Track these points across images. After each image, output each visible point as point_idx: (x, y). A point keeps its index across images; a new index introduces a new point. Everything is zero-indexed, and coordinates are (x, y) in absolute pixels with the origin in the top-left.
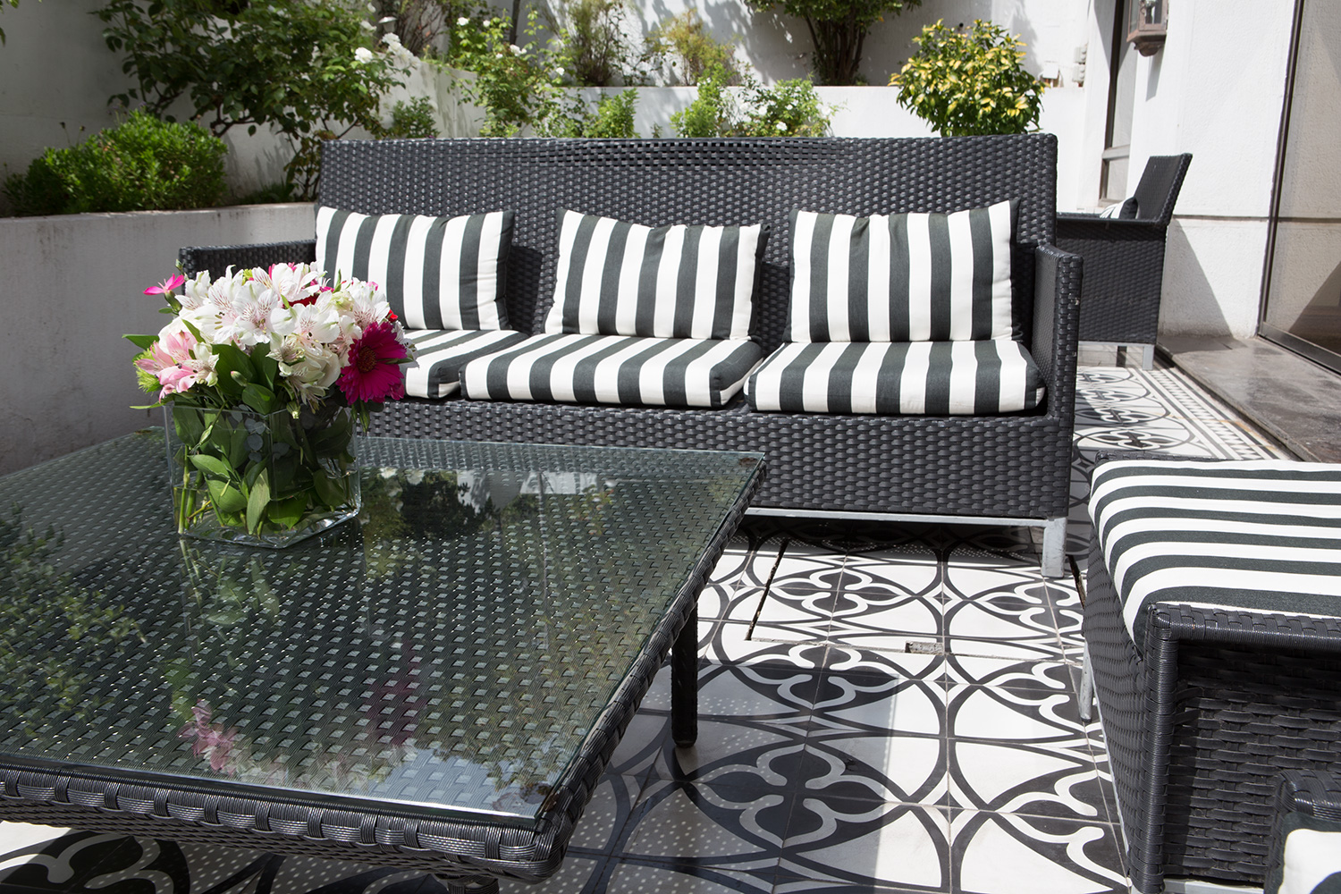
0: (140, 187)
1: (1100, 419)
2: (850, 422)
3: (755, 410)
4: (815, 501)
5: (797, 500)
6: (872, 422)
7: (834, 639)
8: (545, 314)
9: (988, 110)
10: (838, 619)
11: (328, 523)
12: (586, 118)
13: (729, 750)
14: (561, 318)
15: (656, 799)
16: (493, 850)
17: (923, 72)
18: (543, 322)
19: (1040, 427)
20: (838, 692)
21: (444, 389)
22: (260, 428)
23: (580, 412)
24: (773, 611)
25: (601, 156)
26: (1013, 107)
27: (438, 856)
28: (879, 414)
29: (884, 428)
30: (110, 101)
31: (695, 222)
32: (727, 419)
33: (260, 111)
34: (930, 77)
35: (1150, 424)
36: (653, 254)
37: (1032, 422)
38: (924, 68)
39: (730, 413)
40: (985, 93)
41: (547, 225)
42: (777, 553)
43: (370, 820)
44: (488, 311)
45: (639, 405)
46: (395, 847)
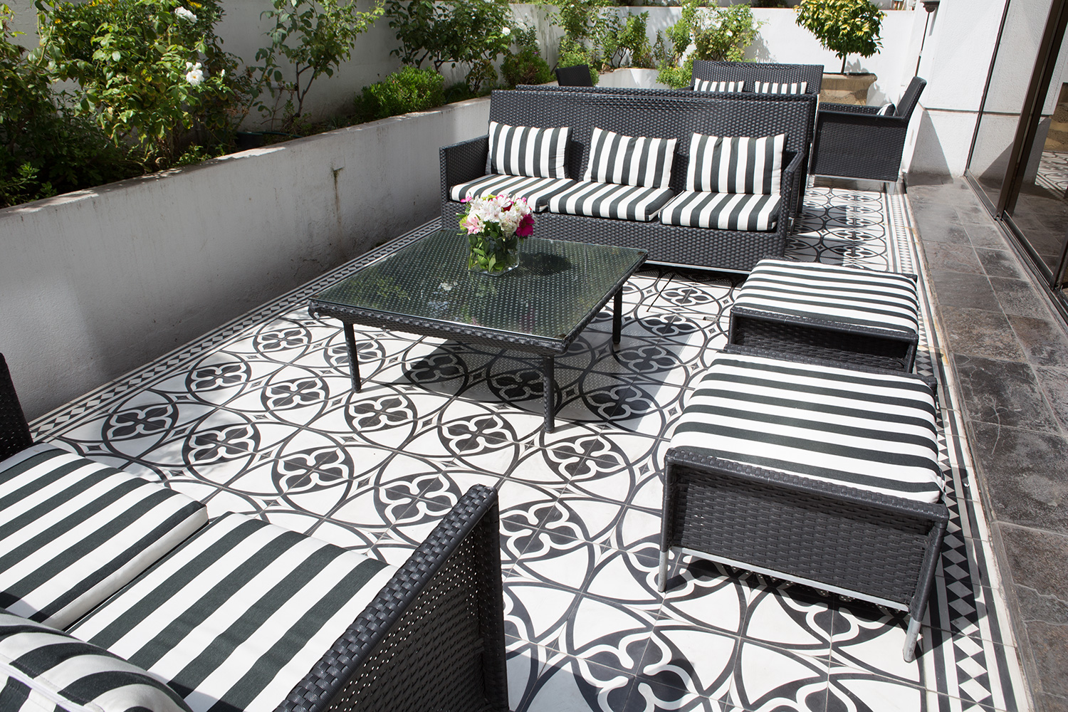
0: (410, 102)
1: (845, 223)
2: (699, 231)
3: (662, 224)
4: (684, 261)
5: (677, 260)
6: (707, 231)
7: (678, 314)
8: (584, 171)
9: (845, 31)
10: (682, 307)
11: (510, 269)
12: (619, 26)
13: (631, 346)
14: (590, 175)
15: (604, 357)
16: (554, 346)
17: (811, 6)
18: (583, 175)
19: (772, 238)
20: (673, 331)
21: (541, 208)
22: (494, 243)
23: (594, 221)
24: (660, 302)
25: (612, 103)
26: (861, 30)
27: (542, 347)
28: (710, 228)
29: (712, 234)
30: (391, 53)
31: (650, 136)
32: (651, 227)
33: (455, 55)
34: (815, 9)
35: (868, 227)
36: (630, 150)
37: (771, 235)
38: (813, 4)
39: (652, 224)
40: (845, 22)
41: (587, 132)
42: (668, 280)
43: (528, 339)
44: (560, 171)
45: (617, 219)
46: (533, 345)
